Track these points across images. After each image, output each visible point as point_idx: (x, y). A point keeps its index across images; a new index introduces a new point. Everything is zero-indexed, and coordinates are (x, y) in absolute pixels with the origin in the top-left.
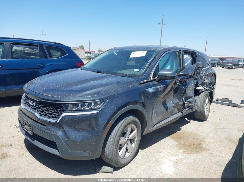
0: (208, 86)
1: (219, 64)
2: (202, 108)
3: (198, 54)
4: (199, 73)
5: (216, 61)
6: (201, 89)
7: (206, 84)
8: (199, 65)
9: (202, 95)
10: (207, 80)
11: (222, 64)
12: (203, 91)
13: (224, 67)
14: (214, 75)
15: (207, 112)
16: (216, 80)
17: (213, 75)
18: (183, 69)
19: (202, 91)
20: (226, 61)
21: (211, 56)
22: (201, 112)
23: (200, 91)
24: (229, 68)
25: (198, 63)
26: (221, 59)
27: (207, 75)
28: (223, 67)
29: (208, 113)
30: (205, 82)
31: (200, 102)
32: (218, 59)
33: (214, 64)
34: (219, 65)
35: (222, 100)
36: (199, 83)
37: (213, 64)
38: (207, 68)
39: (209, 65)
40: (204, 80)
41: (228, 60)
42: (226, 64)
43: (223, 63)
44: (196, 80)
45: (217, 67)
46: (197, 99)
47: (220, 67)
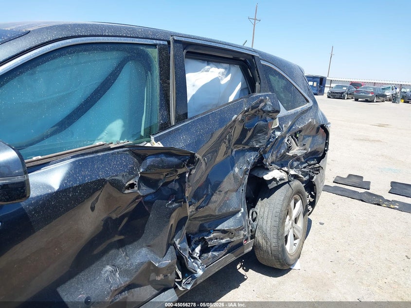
0: (302, 163)
1: (350, 94)
2: (275, 240)
3: (262, 62)
4: (263, 130)
5: (345, 88)
6: (274, 179)
7: (296, 158)
8: (262, 101)
9: (278, 197)
10: (298, 148)
11: (355, 93)
12: (283, 182)
13: (359, 100)
14: (323, 130)
15: (297, 241)
16: (327, 144)
17: (318, 129)
18: (182, 117)
19: (280, 183)
20: (362, 88)
21: (338, 79)
22: (273, 252)
23: (271, 186)
24: (367, 101)
25: (258, 97)
26: (354, 84)
27: (300, 131)
28: (356, 100)
29: (299, 245)
30: (291, 153)
31: (269, 221)
32: (348, 85)
33: (342, 93)
34: (350, 96)
35: (346, 182)
36: (270, 160)
37: (340, 93)
38: (299, 109)
39: (308, 101)
40: (289, 149)
41: (366, 88)
42: (361, 94)
43: (357, 91)
44: (253, 153)
45: (347, 99)
46: (262, 210)
47: (352, 98)
